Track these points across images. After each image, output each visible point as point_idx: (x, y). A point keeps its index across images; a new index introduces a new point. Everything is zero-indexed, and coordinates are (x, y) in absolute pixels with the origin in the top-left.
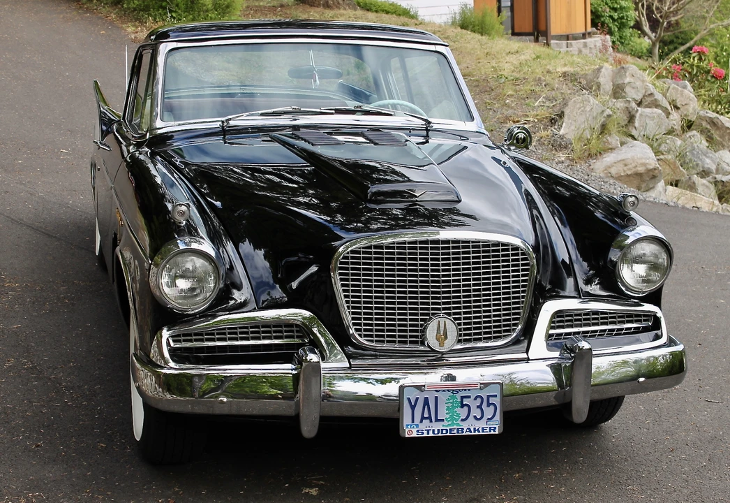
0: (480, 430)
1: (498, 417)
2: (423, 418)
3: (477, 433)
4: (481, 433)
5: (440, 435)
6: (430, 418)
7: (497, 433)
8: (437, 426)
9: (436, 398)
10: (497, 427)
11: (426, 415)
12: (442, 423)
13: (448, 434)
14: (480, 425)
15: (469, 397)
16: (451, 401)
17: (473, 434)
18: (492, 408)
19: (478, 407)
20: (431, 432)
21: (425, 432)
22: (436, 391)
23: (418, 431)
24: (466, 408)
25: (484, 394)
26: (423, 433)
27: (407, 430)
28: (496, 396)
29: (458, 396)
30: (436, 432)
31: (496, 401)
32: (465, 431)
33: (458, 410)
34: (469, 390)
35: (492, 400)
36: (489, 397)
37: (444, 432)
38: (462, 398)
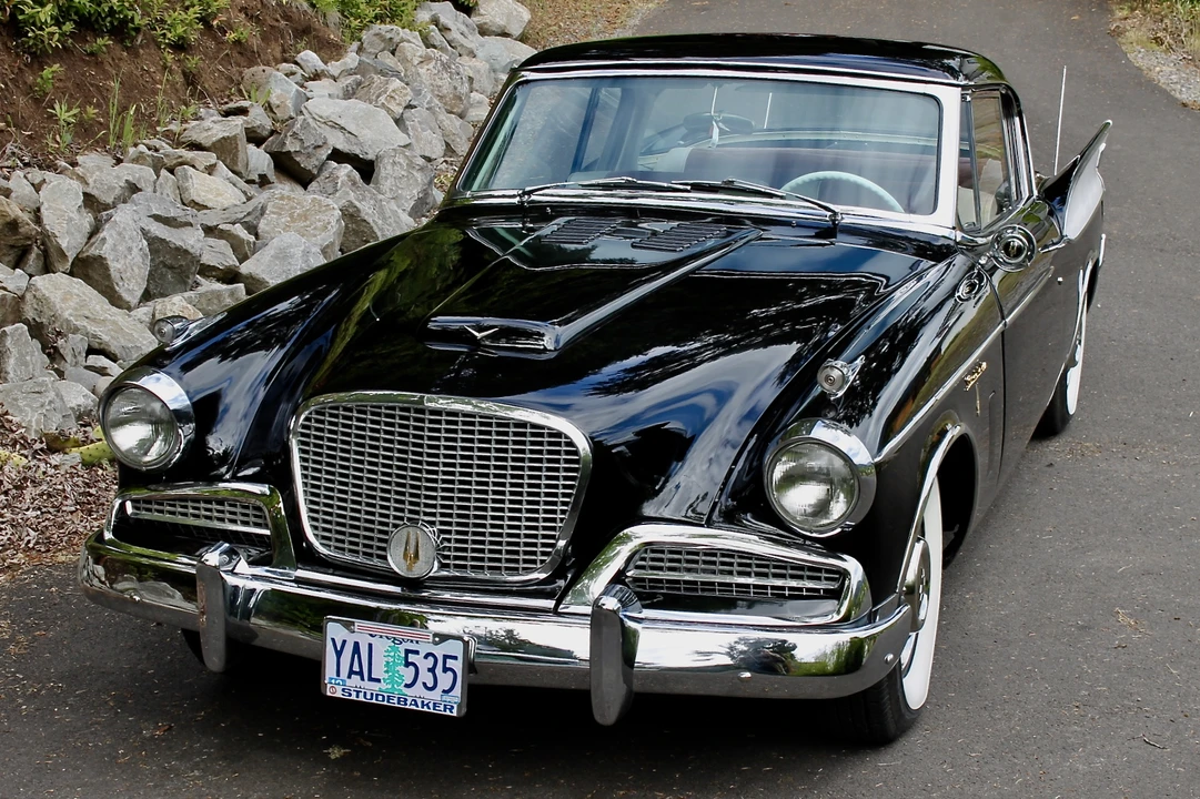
4: (432, 711)
9: (370, 645)
10: (455, 706)
11: (356, 668)
13: (385, 703)
16: (392, 654)
17: (420, 709)
19: (429, 670)
21: (354, 694)
22: (371, 635)
23: (343, 690)
27: (329, 686)
29: (402, 648)
30: (368, 697)
32: (408, 703)
34: (417, 642)
35: (450, 663)
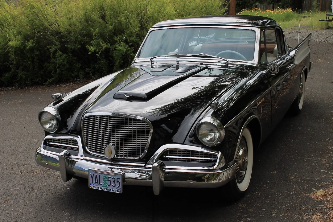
0: (114, 191)
1: (121, 187)
2: (95, 182)
3: (113, 192)
5: (101, 190)
6: (97, 183)
7: (120, 193)
8: (100, 186)
12: (102, 186)
14: (114, 189)
15: (110, 177)
18: (119, 183)
20: (98, 188)
24: (110, 182)
25: (116, 177)
26: (95, 188)
28: (119, 179)
31: (120, 181)
33: (107, 181)
36: (117, 179)
37: (102, 189)
38: (108, 177)
